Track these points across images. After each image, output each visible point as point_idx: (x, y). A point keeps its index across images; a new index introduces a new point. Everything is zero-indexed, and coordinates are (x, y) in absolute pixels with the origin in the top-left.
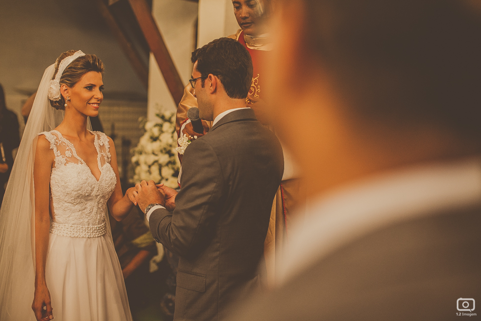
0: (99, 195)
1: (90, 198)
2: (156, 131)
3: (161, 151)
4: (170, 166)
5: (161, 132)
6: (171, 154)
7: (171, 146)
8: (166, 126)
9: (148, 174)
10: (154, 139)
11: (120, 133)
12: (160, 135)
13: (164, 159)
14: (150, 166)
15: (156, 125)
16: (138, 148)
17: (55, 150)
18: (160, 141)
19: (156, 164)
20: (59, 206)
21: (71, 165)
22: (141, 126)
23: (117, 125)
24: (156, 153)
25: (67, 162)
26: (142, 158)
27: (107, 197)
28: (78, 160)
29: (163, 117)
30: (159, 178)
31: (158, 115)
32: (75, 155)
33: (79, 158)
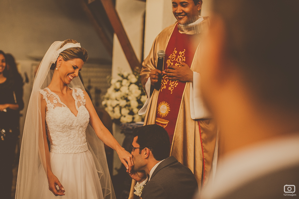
0: (78, 126)
1: (72, 128)
2: (118, 85)
3: (121, 98)
4: (127, 108)
5: (121, 85)
6: (127, 100)
7: (127, 95)
8: (125, 82)
9: (113, 112)
10: (117, 90)
11: (94, 85)
12: (120, 87)
13: (123, 103)
14: (114, 108)
15: (118, 81)
16: (107, 96)
17: (46, 99)
18: (121, 91)
19: (118, 106)
20: (54, 135)
21: (57, 108)
22: (108, 81)
23: (92, 80)
24: (118, 99)
25: (55, 106)
26: (109, 102)
27: (84, 127)
28: (62, 104)
29: (122, 76)
30: (119, 115)
31: (119, 75)
32: (60, 101)
33: (62, 103)
